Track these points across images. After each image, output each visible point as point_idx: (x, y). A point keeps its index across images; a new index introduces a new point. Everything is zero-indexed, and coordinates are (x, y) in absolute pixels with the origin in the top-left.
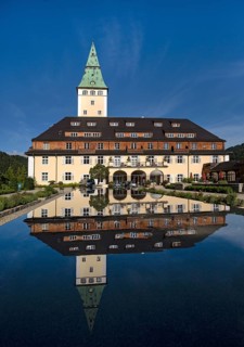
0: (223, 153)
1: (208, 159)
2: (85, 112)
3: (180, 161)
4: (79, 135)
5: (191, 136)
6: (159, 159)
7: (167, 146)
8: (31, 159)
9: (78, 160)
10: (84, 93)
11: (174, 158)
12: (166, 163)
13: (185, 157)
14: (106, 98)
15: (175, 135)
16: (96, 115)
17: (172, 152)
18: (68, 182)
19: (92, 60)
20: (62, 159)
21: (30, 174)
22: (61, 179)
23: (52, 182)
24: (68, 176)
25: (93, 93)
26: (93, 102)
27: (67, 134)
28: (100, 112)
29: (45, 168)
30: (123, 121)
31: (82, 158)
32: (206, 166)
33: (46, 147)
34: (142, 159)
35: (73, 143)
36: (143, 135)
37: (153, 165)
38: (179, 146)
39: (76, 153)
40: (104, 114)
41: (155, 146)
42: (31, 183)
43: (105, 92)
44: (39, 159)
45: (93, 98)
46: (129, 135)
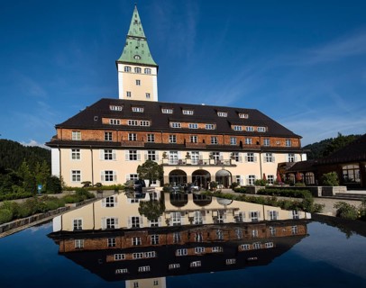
0: (300, 151)
1: (283, 158)
2: (129, 94)
3: (250, 159)
4: (122, 122)
5: (262, 129)
6: (225, 156)
7: (234, 141)
8: (55, 152)
9: (121, 155)
10: (127, 70)
11: (243, 155)
12: (234, 162)
13: (256, 155)
14: (155, 79)
15: (243, 128)
16: (144, 98)
17: (240, 148)
18: (109, 184)
19: (136, 29)
20: (100, 153)
21: (55, 172)
22: (99, 178)
23: (87, 184)
24: (109, 175)
25: (138, 71)
26: (138, 82)
27: (106, 121)
28: (148, 95)
29: (76, 164)
30: (179, 108)
31: (127, 152)
32: (281, 166)
33: (76, 136)
34: (205, 155)
35: (114, 133)
36: (203, 126)
37: (219, 163)
38: (248, 141)
39: (118, 146)
40: (154, 98)
41: (220, 140)
42: (56, 185)
43: (154, 70)
44: (67, 152)
45: (138, 77)
46: (187, 125)
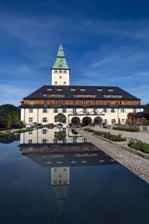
0: (140, 107)
2: (56, 83)
3: (113, 111)
4: (52, 96)
6: (100, 110)
7: (105, 103)
8: (22, 110)
9: (51, 111)
10: (56, 72)
11: (109, 110)
12: (103, 113)
13: (116, 110)
14: (68, 75)
15: (109, 96)
16: (63, 84)
17: (108, 106)
18: (44, 124)
19: (61, 53)
20: (41, 110)
21: (22, 119)
22: (40, 121)
23: (35, 123)
24: (45, 120)
25: (60, 72)
26: (60, 77)
27: (45, 95)
28: (65, 83)
29: (31, 115)
30: (78, 88)
31: (53, 109)
33: (32, 103)
34: (90, 110)
35: (48, 101)
36: (90, 96)
38: (113, 103)
39: (50, 107)
40: (68, 84)
41: (97, 103)
42: (23, 125)
43: (68, 71)
44: (27, 110)
45: (60, 75)
46: (82, 96)
